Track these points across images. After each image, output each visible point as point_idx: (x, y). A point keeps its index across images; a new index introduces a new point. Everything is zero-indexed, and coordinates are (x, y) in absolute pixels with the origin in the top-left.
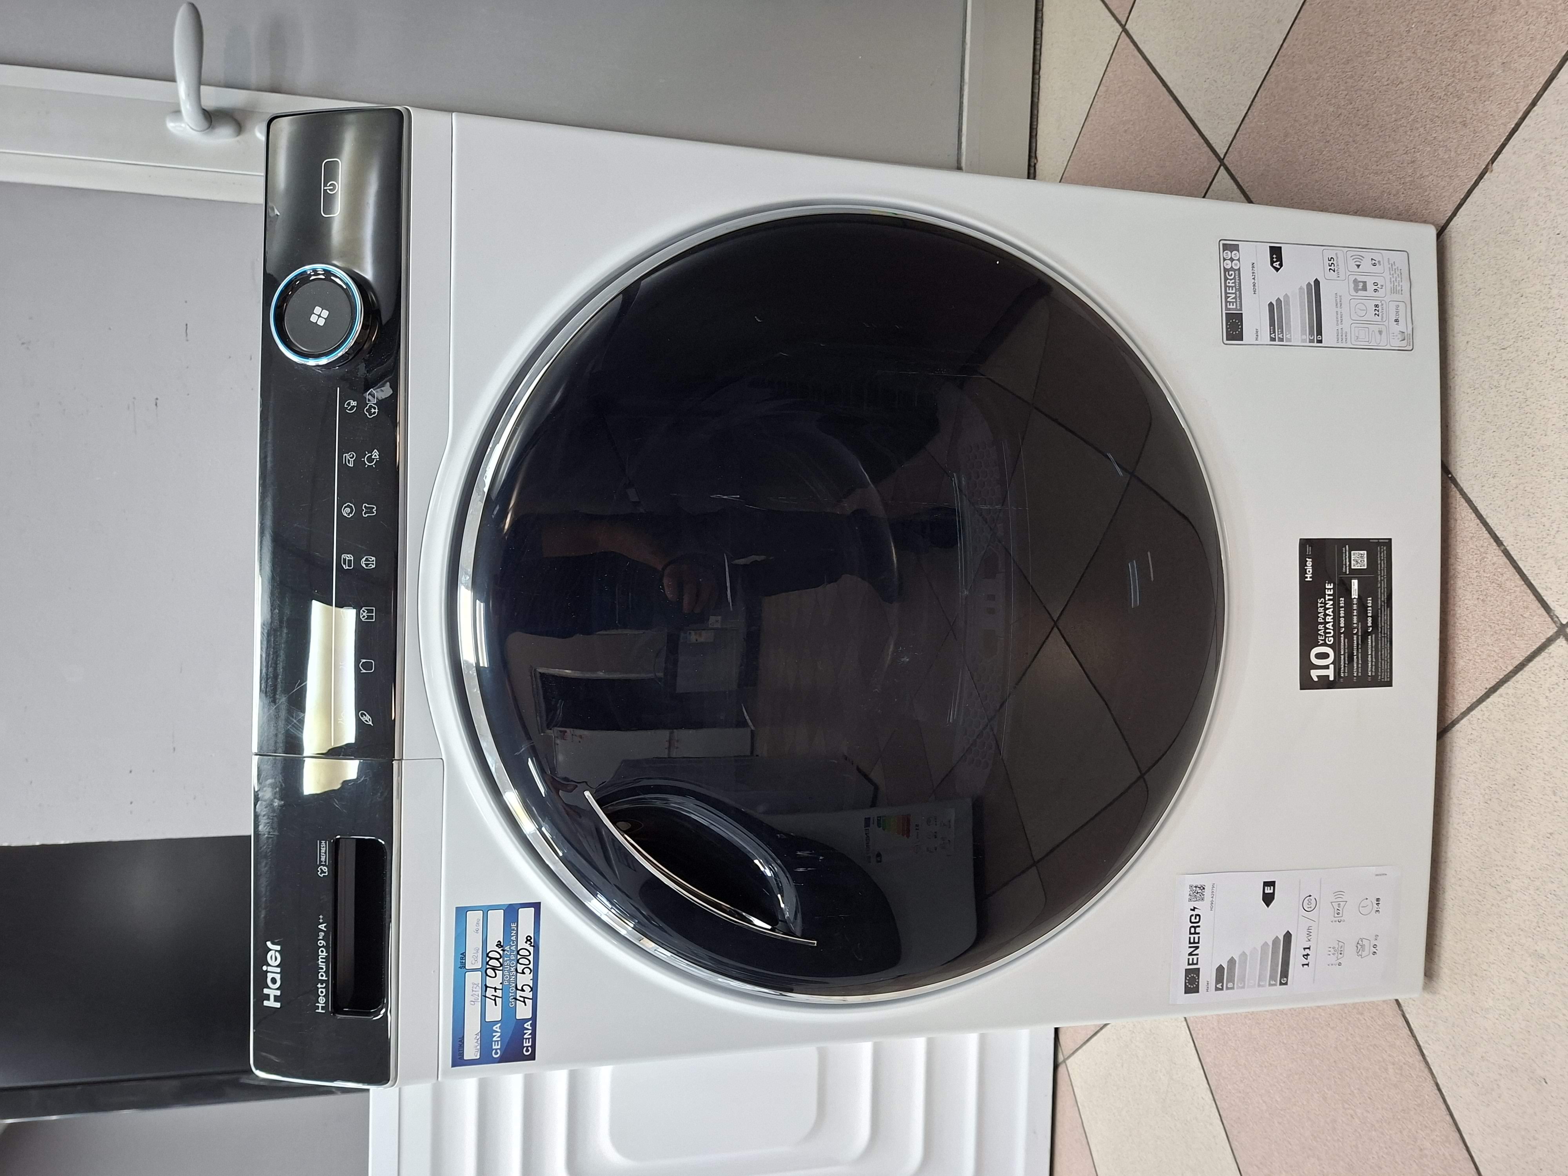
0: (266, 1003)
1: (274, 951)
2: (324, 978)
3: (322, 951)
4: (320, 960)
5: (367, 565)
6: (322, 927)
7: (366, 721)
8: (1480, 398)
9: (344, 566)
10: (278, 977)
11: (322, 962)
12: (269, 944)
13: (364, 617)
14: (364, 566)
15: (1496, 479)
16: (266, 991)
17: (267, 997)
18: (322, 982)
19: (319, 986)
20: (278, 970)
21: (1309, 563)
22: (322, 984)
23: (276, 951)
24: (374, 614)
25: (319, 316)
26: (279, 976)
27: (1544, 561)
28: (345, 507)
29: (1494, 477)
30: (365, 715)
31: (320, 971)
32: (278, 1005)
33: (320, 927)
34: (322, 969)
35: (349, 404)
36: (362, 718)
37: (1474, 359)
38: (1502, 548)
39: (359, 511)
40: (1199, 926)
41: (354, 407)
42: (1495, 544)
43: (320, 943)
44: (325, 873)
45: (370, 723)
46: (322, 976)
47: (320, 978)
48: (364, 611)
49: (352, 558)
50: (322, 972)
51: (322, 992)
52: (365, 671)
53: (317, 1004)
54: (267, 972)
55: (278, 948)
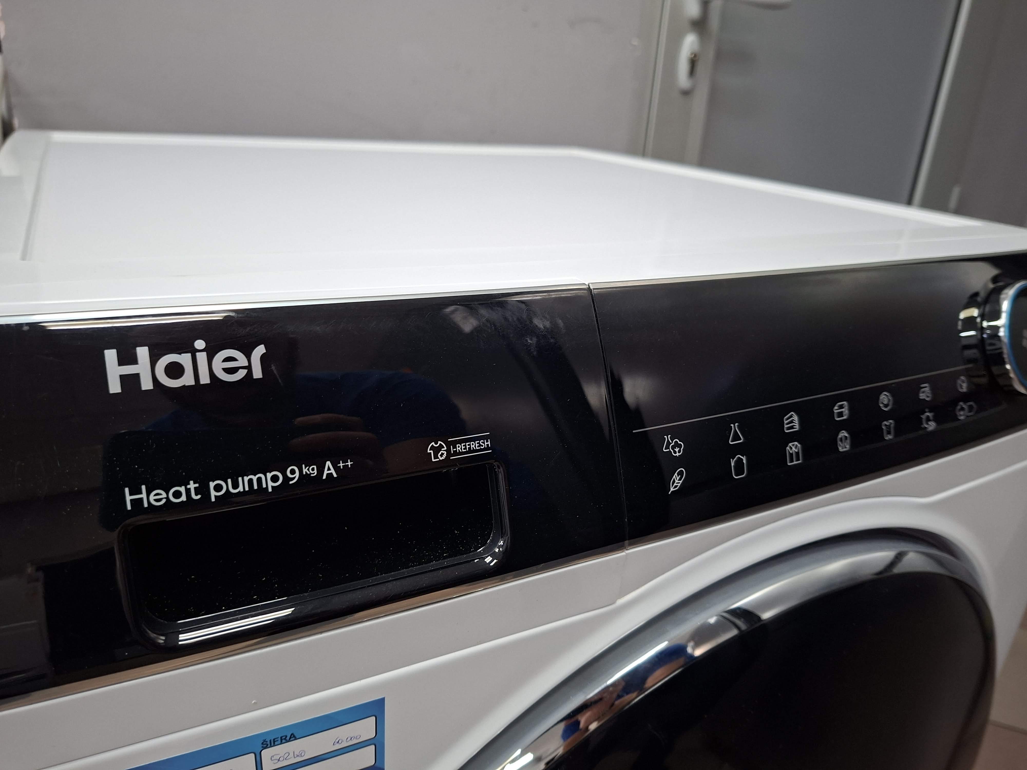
0: (111, 355)
1: (246, 364)
2: (213, 494)
3: (275, 479)
4: (255, 478)
5: (841, 439)
6: (329, 469)
7: (674, 482)
9: (836, 407)
10: (187, 380)
11: (250, 481)
12: (260, 350)
13: (791, 448)
14: (839, 436)
16: (143, 352)
18: (203, 490)
19: (192, 486)
20: (205, 379)
22: (197, 491)
23: (249, 368)
24: (795, 463)
26: (192, 382)
30: (680, 480)
31: (229, 481)
32: (115, 387)
33: (328, 463)
34: (235, 486)
36: (676, 474)
39: (887, 416)
43: (293, 472)
44: (436, 457)
45: (672, 489)
46: (218, 488)
47: (212, 485)
48: (797, 447)
50: (227, 486)
51: (177, 494)
52: (733, 464)
53: (143, 487)
54: (194, 352)
55: (257, 373)
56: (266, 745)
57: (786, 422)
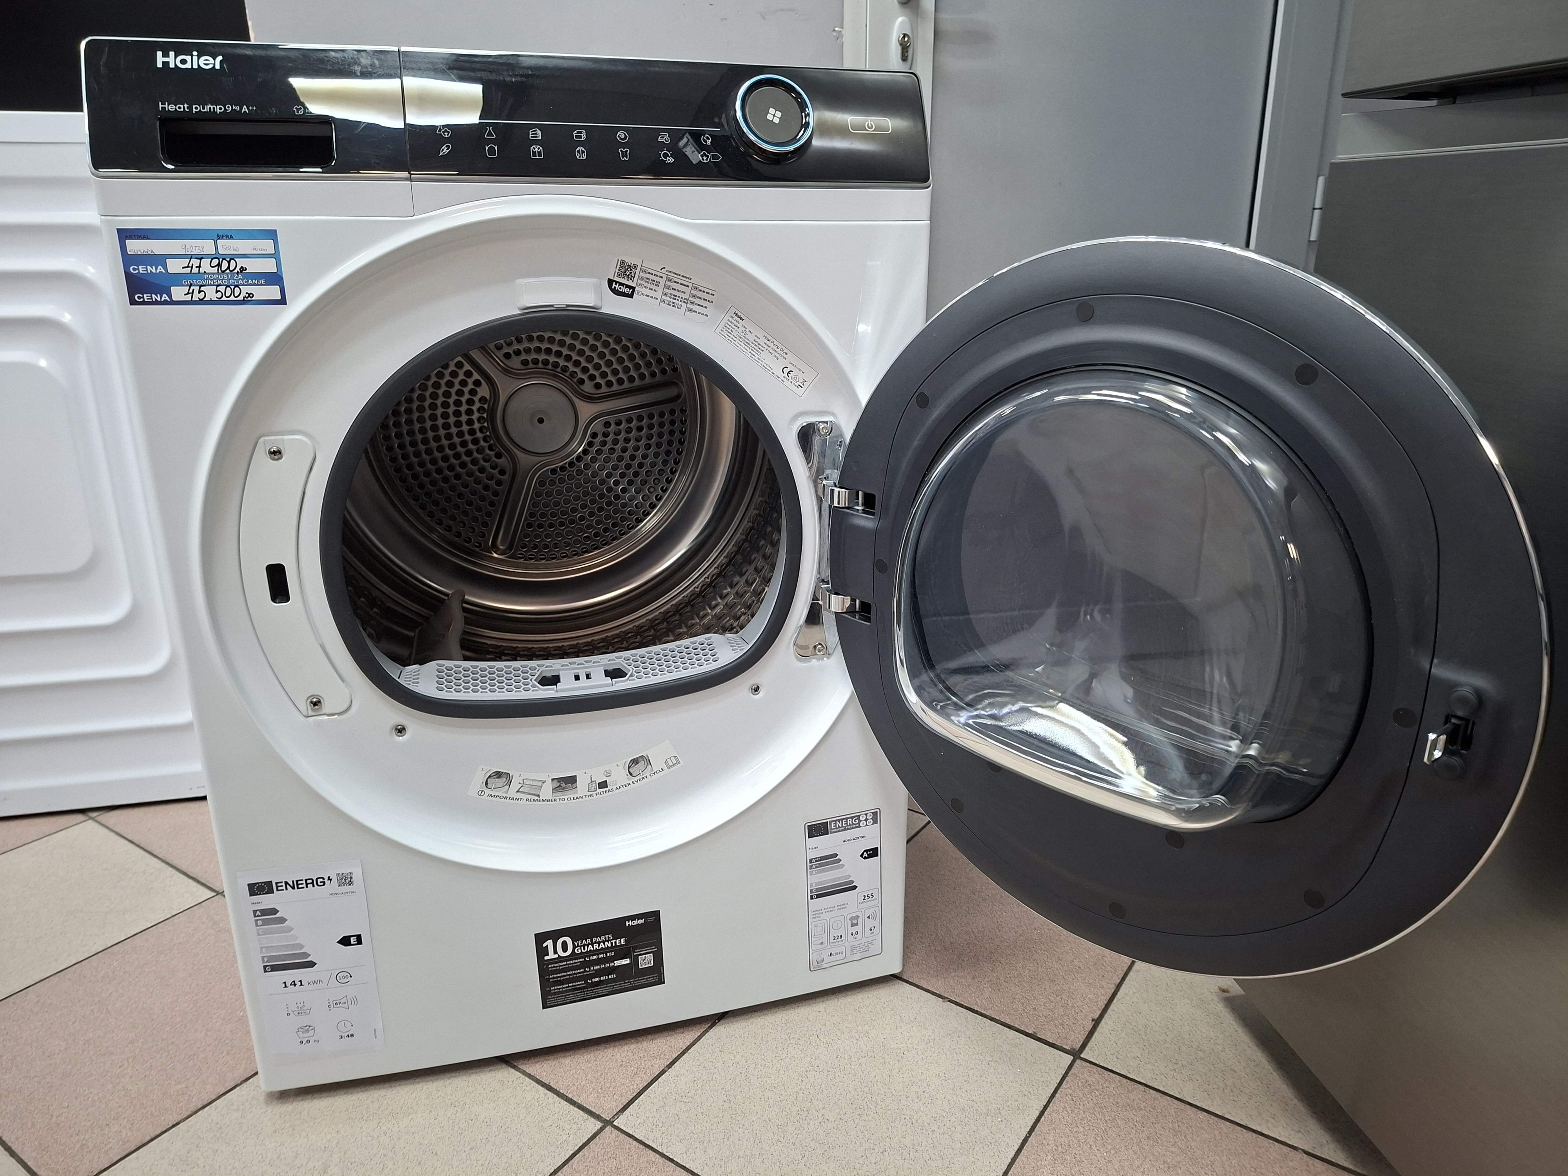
0: (159, 54)
1: (213, 62)
2: (194, 110)
3: (220, 109)
4: (212, 107)
5: (579, 151)
6: (245, 109)
7: (443, 150)
8: (779, 1029)
9: (575, 132)
10: (188, 66)
11: (210, 108)
12: (220, 58)
13: (534, 149)
14: (578, 149)
15: (719, 1053)
16: (172, 54)
17: (165, 55)
18: (190, 108)
19: (186, 106)
20: (195, 66)
21: (641, 921)
22: (188, 108)
23: (214, 64)
24: (537, 157)
25: (774, 116)
26: (190, 67)
27: (661, 1099)
28: (625, 134)
29: (720, 1051)
30: (447, 149)
31: (201, 106)
32: (160, 65)
33: (245, 107)
34: (204, 109)
35: (708, 138)
36: (445, 146)
37: (808, 1019)
38: (666, 1069)
39: (624, 145)
40: (314, 886)
41: (706, 142)
42: (668, 1063)
43: (229, 107)
44: (298, 112)
45: (441, 154)
46: (196, 108)
47: (194, 106)
48: (539, 149)
49: (583, 139)
50: (200, 108)
51: (180, 108)
52: (487, 149)
53: (167, 103)
54: (192, 56)
55: (218, 67)
56: (220, 237)
57: (530, 133)
